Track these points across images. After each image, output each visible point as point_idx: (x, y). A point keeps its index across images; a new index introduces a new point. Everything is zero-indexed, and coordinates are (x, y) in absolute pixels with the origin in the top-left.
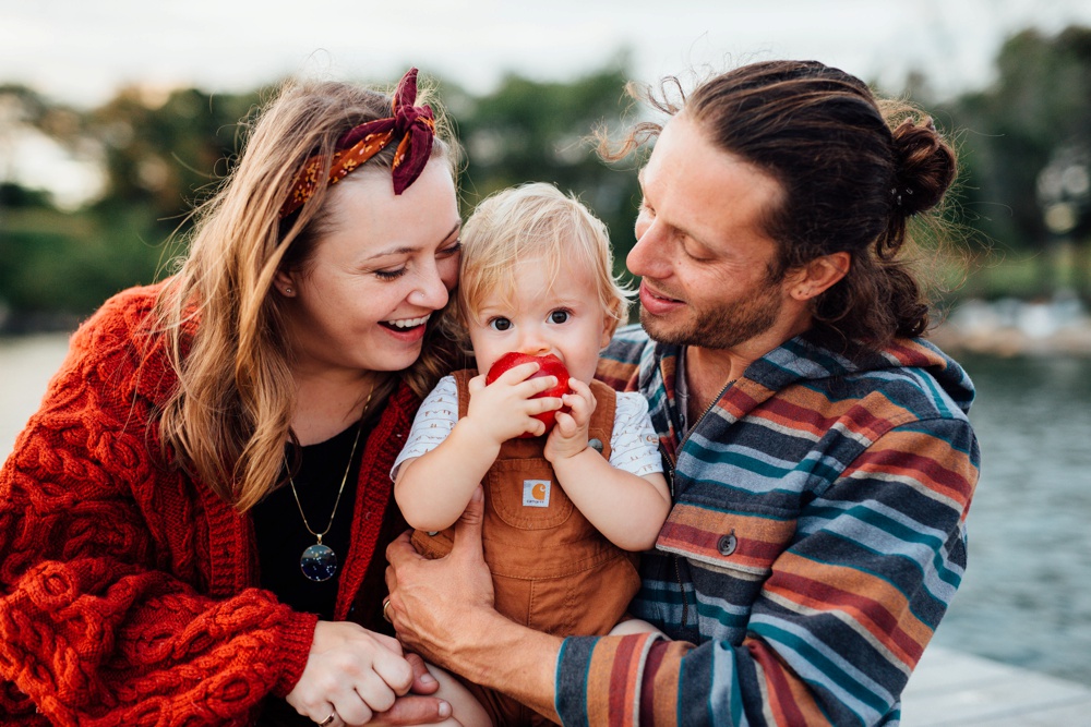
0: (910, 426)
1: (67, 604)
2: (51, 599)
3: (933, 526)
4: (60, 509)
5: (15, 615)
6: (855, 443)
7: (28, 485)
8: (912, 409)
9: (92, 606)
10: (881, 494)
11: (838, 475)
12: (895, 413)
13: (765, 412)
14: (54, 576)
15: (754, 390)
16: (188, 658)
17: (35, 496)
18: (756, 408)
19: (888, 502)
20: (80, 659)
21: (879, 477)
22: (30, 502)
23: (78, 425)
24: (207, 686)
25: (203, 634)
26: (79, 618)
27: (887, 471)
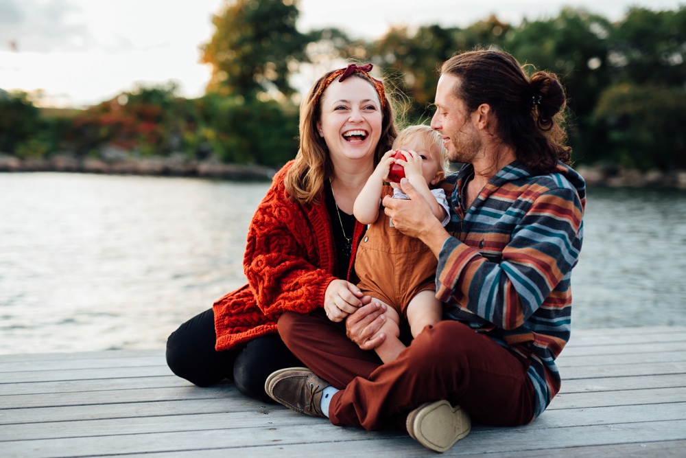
0: (546, 193)
1: (261, 270)
2: (258, 268)
3: (560, 229)
4: (264, 235)
5: (250, 273)
6: (527, 202)
7: (255, 228)
8: (548, 187)
9: (267, 271)
10: (539, 221)
11: (523, 215)
12: (541, 189)
13: (496, 194)
14: (260, 260)
15: (490, 187)
16: (293, 290)
17: (257, 232)
18: (491, 193)
19: (541, 223)
20: (264, 288)
21: (537, 214)
22: (256, 234)
23: (270, 206)
24: (295, 303)
25: (297, 283)
26: (264, 274)
27: (541, 212)
